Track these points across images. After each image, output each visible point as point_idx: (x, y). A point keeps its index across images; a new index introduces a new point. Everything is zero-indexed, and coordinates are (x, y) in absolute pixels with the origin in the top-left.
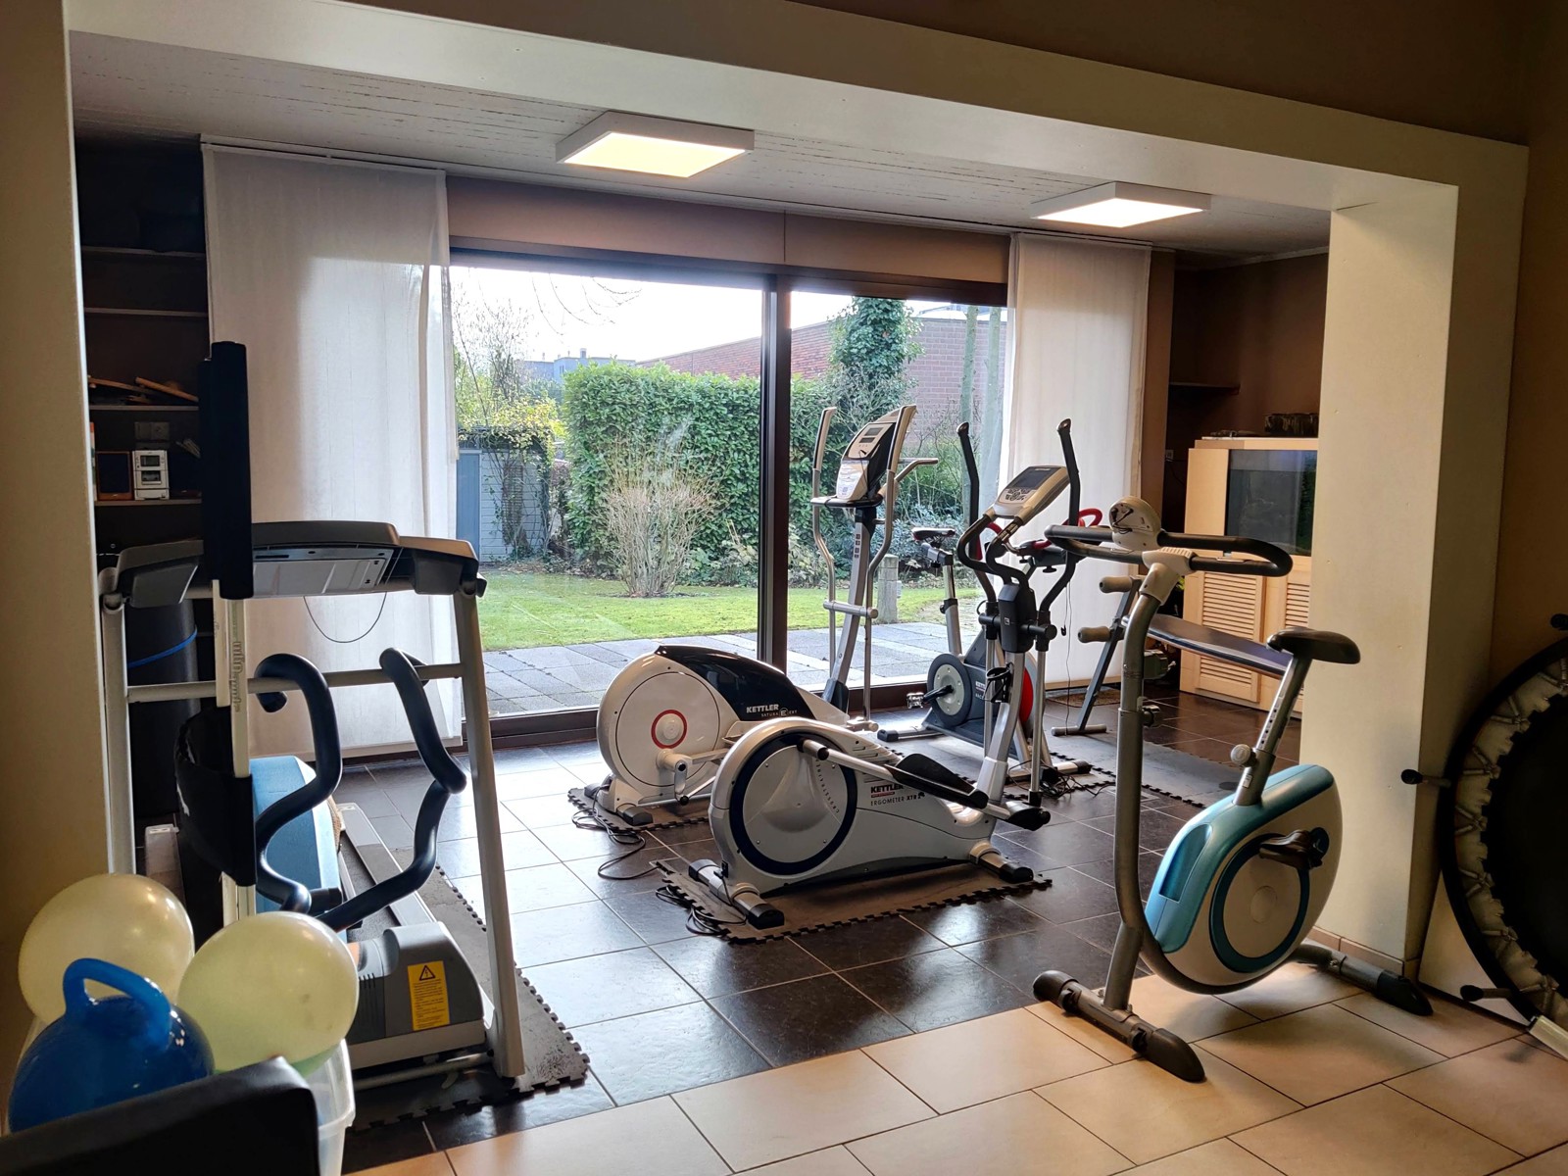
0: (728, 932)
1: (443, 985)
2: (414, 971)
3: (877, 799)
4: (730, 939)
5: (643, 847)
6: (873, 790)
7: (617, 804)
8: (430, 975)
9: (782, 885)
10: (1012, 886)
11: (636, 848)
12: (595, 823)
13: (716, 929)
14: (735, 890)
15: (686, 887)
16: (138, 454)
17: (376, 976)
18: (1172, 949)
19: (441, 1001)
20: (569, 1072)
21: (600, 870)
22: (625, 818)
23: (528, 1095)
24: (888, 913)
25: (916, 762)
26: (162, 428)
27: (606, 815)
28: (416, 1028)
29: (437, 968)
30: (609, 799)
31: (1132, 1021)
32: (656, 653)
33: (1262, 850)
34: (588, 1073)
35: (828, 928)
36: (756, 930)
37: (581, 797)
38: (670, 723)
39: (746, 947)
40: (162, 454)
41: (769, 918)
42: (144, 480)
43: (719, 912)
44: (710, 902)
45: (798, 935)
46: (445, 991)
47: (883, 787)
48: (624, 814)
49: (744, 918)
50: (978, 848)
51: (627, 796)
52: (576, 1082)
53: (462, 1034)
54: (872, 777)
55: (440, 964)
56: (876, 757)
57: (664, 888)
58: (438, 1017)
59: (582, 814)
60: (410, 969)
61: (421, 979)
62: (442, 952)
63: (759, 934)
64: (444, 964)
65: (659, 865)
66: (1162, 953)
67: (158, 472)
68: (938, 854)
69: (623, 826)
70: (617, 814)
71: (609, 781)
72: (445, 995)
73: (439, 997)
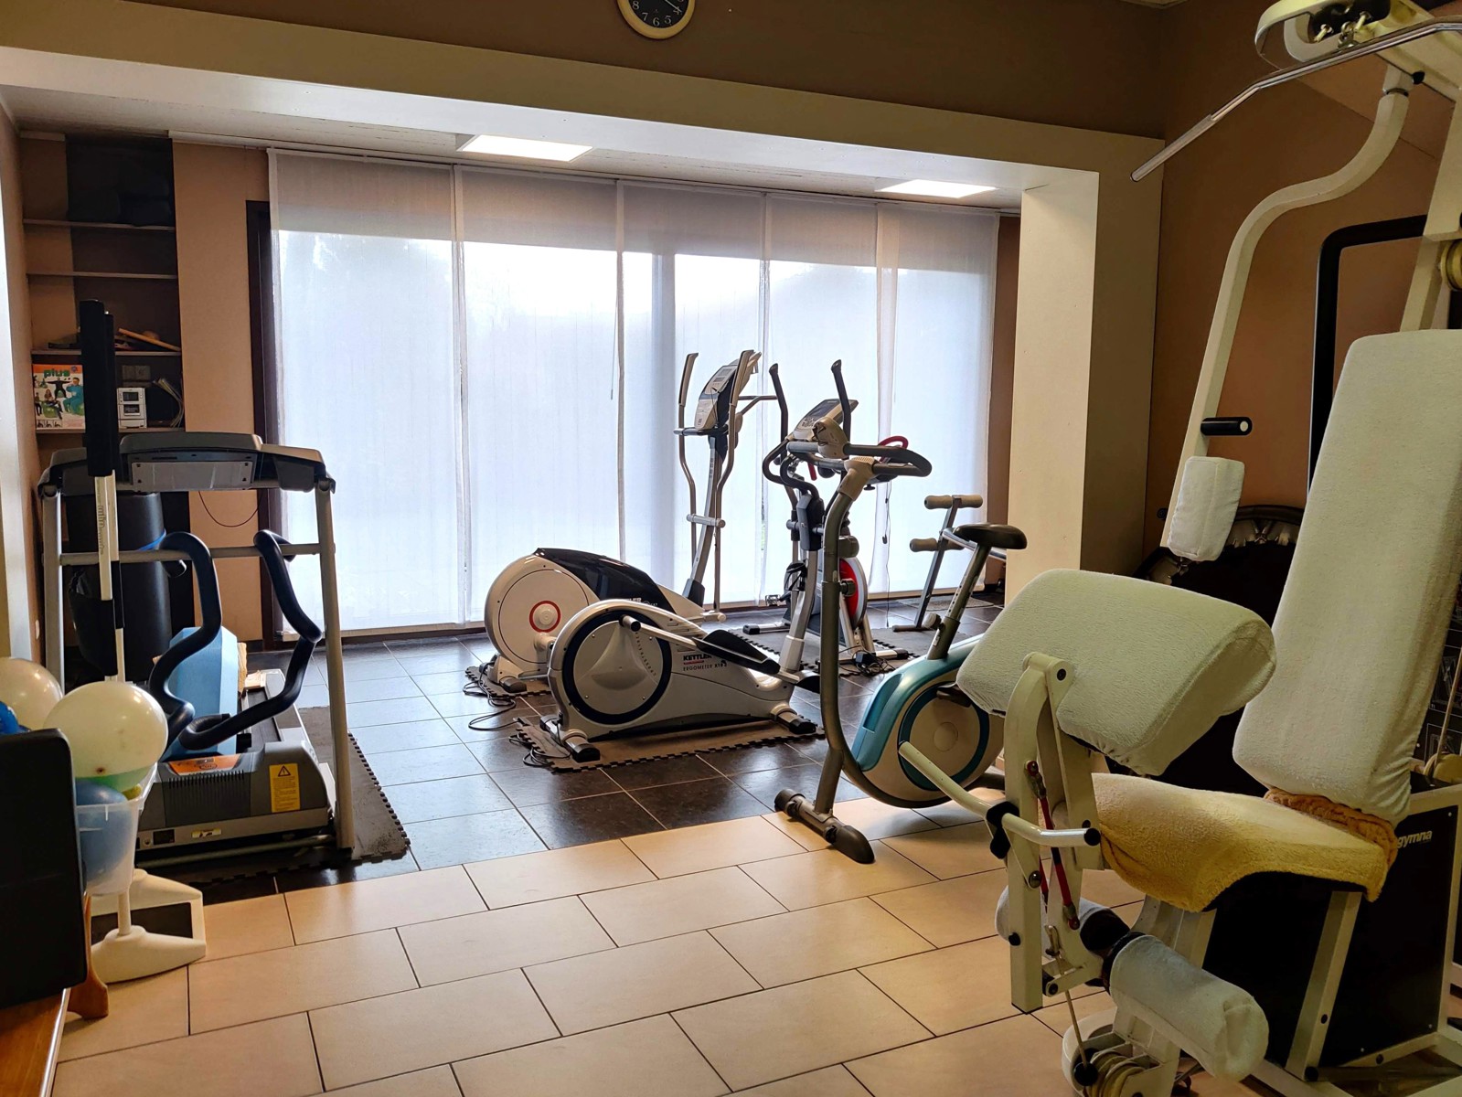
0: (553, 763)
1: (297, 781)
2: (274, 770)
3: (689, 666)
4: (554, 769)
5: (514, 707)
6: (685, 658)
7: (499, 677)
8: (286, 773)
9: (608, 732)
10: (796, 736)
11: (506, 708)
12: (480, 692)
13: (544, 762)
14: (567, 734)
15: (532, 734)
16: (121, 391)
17: (245, 771)
18: (869, 767)
19: (294, 792)
20: (393, 846)
21: (470, 724)
22: (506, 688)
23: (359, 862)
24: (687, 753)
25: (719, 637)
26: (145, 371)
27: (490, 685)
28: (274, 810)
29: (293, 768)
30: (494, 673)
31: (830, 821)
32: (534, 554)
33: (939, 693)
34: (408, 852)
35: (634, 763)
36: (576, 763)
37: (477, 674)
38: (547, 609)
39: (565, 775)
40: (141, 391)
41: (588, 754)
42: (126, 412)
43: (551, 750)
44: (547, 744)
45: (608, 767)
46: (297, 784)
47: (694, 656)
48: (504, 684)
49: (569, 754)
50: (777, 708)
51: (509, 670)
52: (398, 856)
53: (312, 818)
54: (684, 647)
55: (295, 766)
56: (686, 632)
57: (516, 736)
58: (292, 804)
59: (473, 685)
60: (271, 768)
61: (279, 775)
62: (300, 758)
63: (576, 765)
64: (299, 766)
65: (520, 721)
66: (861, 771)
67: (138, 406)
68: (743, 712)
69: (500, 692)
70: (499, 684)
71: (495, 658)
72: (297, 789)
73: (291, 789)
